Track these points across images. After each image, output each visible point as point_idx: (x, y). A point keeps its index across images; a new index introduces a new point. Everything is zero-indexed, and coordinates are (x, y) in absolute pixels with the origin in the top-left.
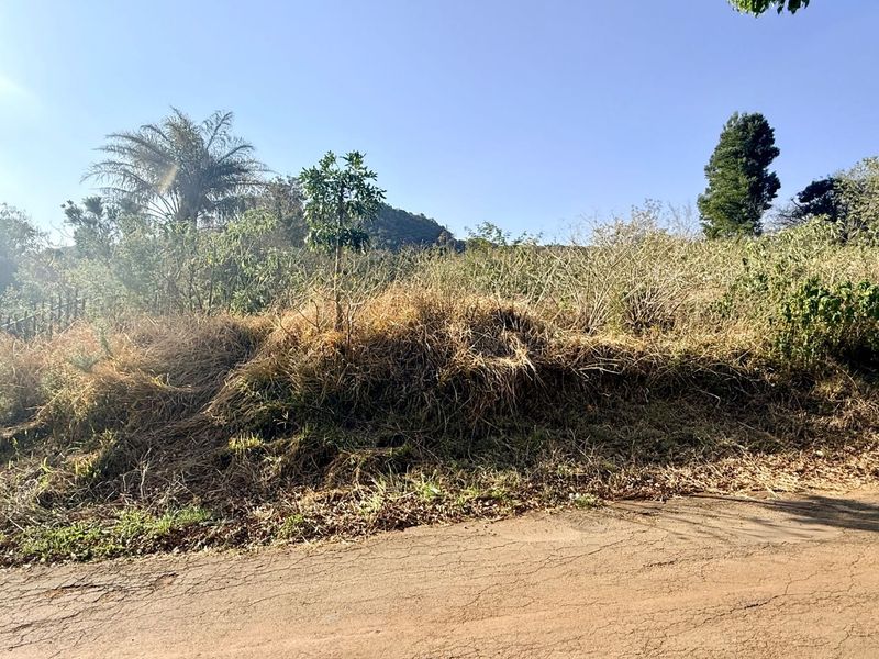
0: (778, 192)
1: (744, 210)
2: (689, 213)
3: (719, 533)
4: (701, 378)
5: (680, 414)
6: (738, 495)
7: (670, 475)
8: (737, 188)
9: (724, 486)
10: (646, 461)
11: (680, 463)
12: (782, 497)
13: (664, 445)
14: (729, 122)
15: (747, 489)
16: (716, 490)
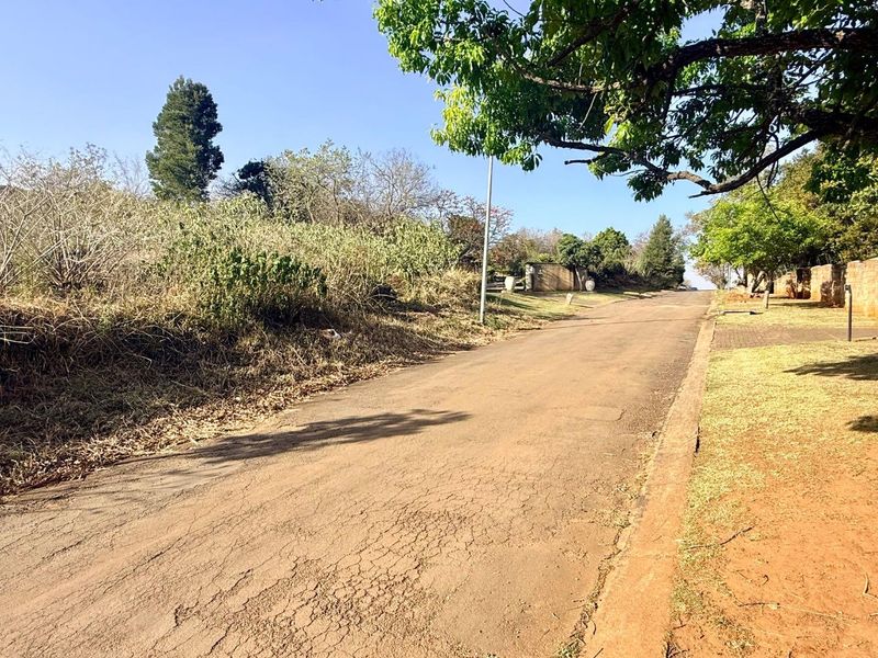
0: (222, 165)
1: (192, 176)
2: (138, 170)
3: (138, 495)
4: (134, 342)
5: (111, 380)
6: (164, 452)
7: (94, 448)
8: (186, 152)
9: (151, 448)
10: (65, 439)
11: (107, 432)
12: (203, 444)
13: (89, 417)
14: (176, 85)
15: (174, 444)
16: (141, 452)
